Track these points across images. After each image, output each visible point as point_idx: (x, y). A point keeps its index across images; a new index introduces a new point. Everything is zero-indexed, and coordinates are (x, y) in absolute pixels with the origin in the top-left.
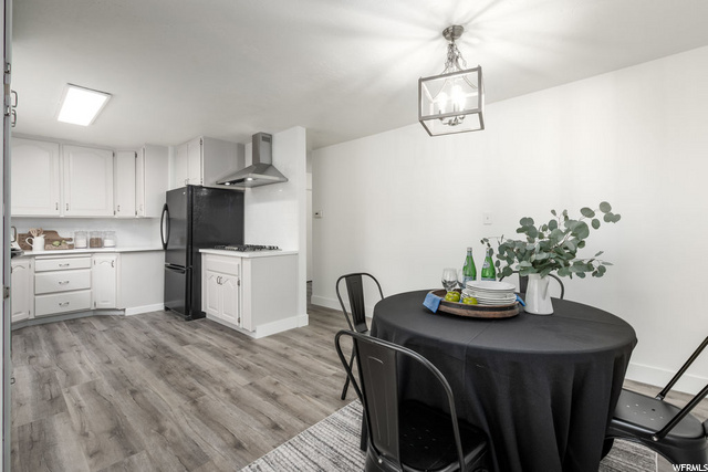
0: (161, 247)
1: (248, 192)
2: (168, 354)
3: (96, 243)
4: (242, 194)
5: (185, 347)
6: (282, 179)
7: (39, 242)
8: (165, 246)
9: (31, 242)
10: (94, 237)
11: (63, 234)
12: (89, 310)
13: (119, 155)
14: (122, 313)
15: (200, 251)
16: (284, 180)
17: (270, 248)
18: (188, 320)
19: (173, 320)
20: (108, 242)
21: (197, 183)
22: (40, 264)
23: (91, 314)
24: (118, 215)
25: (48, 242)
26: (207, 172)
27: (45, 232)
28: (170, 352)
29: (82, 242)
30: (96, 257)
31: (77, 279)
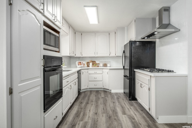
0: (123, 68)
1: (157, 41)
2: (116, 118)
3: (105, 65)
4: (154, 43)
5: (123, 116)
6: (176, 30)
7: (91, 64)
8: (124, 67)
9: (89, 64)
10: (105, 63)
11: (97, 62)
12: (102, 88)
13: (110, 34)
14: (110, 91)
15: (135, 70)
16: (177, 30)
17: (169, 71)
18: (130, 100)
19: (125, 99)
20: (108, 65)
21: (133, 40)
22: (90, 72)
23: (103, 90)
24: (111, 55)
25: (93, 64)
26: (137, 34)
27: (93, 61)
28: (117, 116)
29: (101, 65)
30: (104, 70)
31: (99, 77)
